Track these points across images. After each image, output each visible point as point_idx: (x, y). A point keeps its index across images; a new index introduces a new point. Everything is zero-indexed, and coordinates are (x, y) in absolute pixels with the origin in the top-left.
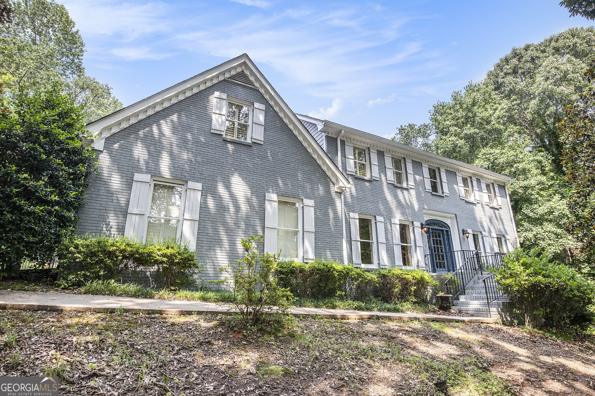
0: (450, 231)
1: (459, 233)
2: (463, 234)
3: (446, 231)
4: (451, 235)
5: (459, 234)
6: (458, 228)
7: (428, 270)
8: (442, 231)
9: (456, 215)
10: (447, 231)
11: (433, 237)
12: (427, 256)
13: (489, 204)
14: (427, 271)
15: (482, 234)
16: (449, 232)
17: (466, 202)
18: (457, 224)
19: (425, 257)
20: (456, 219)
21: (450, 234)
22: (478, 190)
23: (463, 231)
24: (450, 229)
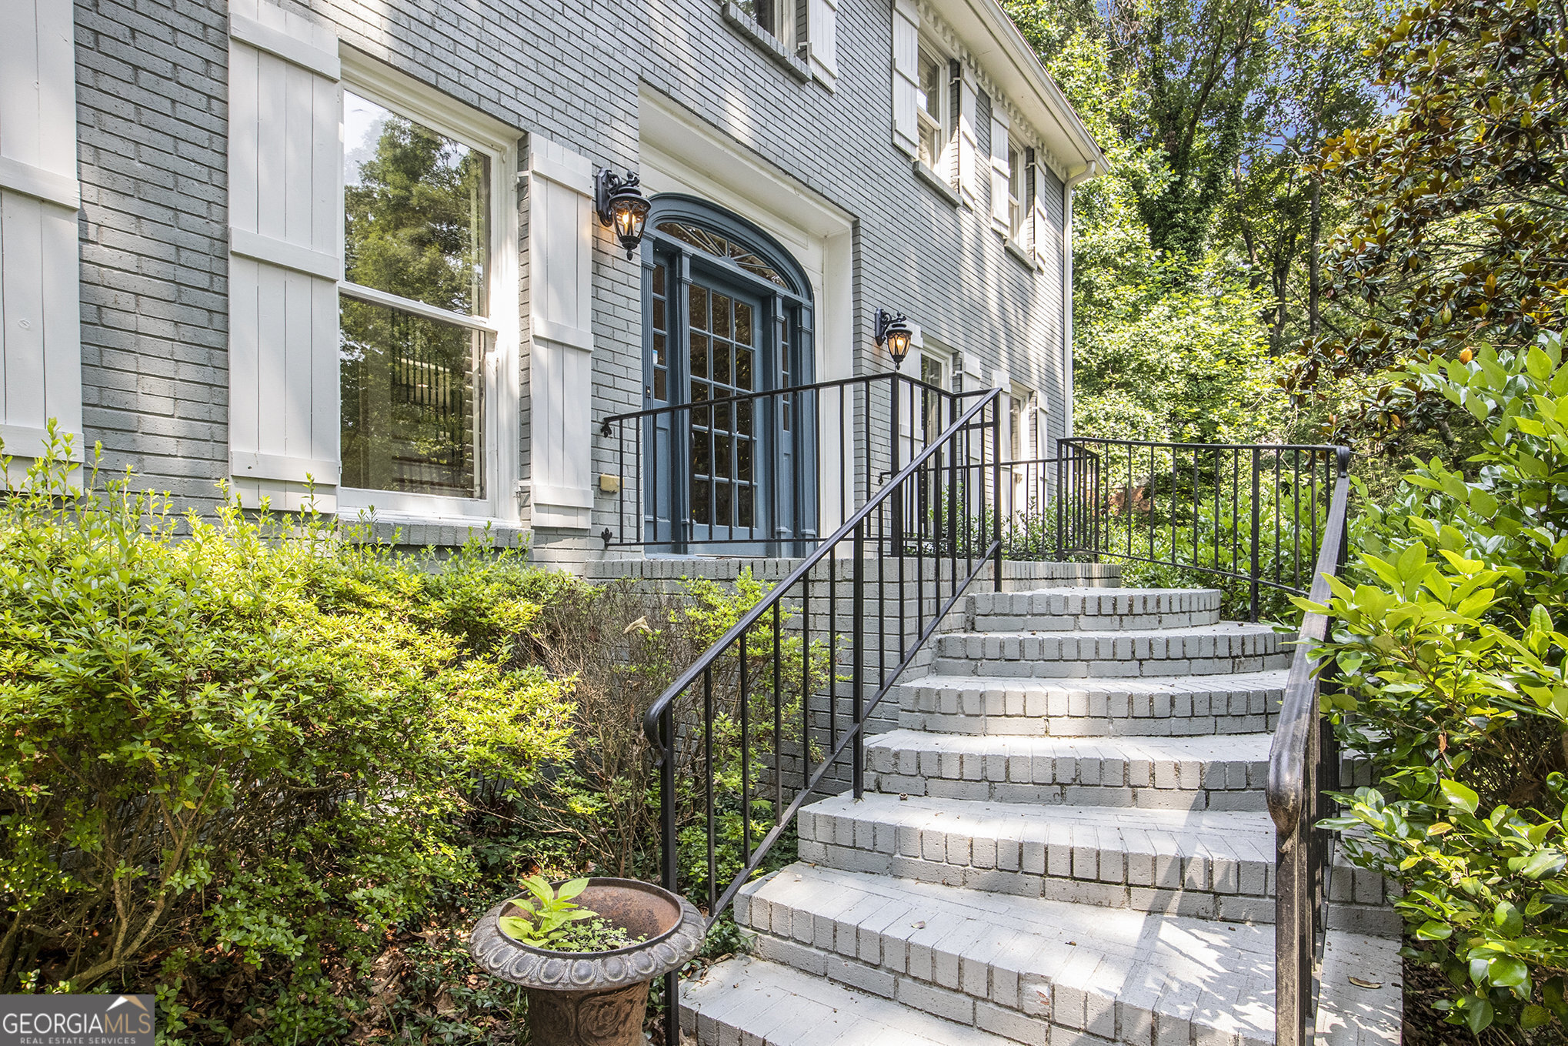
0: (812, 311)
1: (857, 325)
2: (879, 341)
3: (785, 299)
4: (812, 335)
5: (858, 333)
6: (857, 301)
7: (615, 531)
8: (766, 298)
9: (856, 226)
10: (793, 309)
11: (697, 319)
12: (614, 426)
13: (1006, 233)
14: (606, 536)
15: (958, 363)
16: (805, 314)
17: (919, 176)
18: (857, 276)
19: (606, 430)
20: (856, 244)
21: (805, 325)
22: (975, 141)
23: (882, 319)
24: (810, 297)
